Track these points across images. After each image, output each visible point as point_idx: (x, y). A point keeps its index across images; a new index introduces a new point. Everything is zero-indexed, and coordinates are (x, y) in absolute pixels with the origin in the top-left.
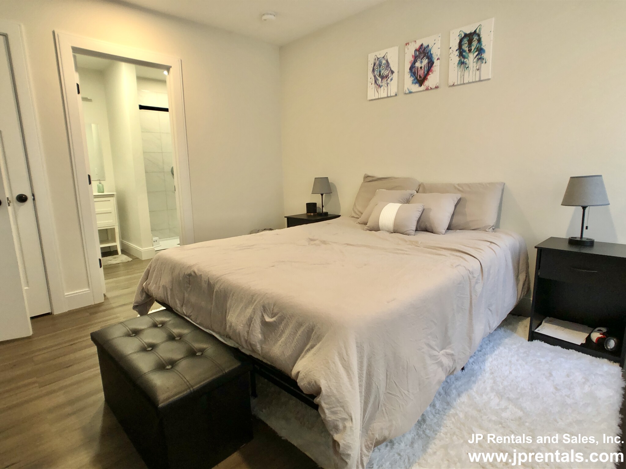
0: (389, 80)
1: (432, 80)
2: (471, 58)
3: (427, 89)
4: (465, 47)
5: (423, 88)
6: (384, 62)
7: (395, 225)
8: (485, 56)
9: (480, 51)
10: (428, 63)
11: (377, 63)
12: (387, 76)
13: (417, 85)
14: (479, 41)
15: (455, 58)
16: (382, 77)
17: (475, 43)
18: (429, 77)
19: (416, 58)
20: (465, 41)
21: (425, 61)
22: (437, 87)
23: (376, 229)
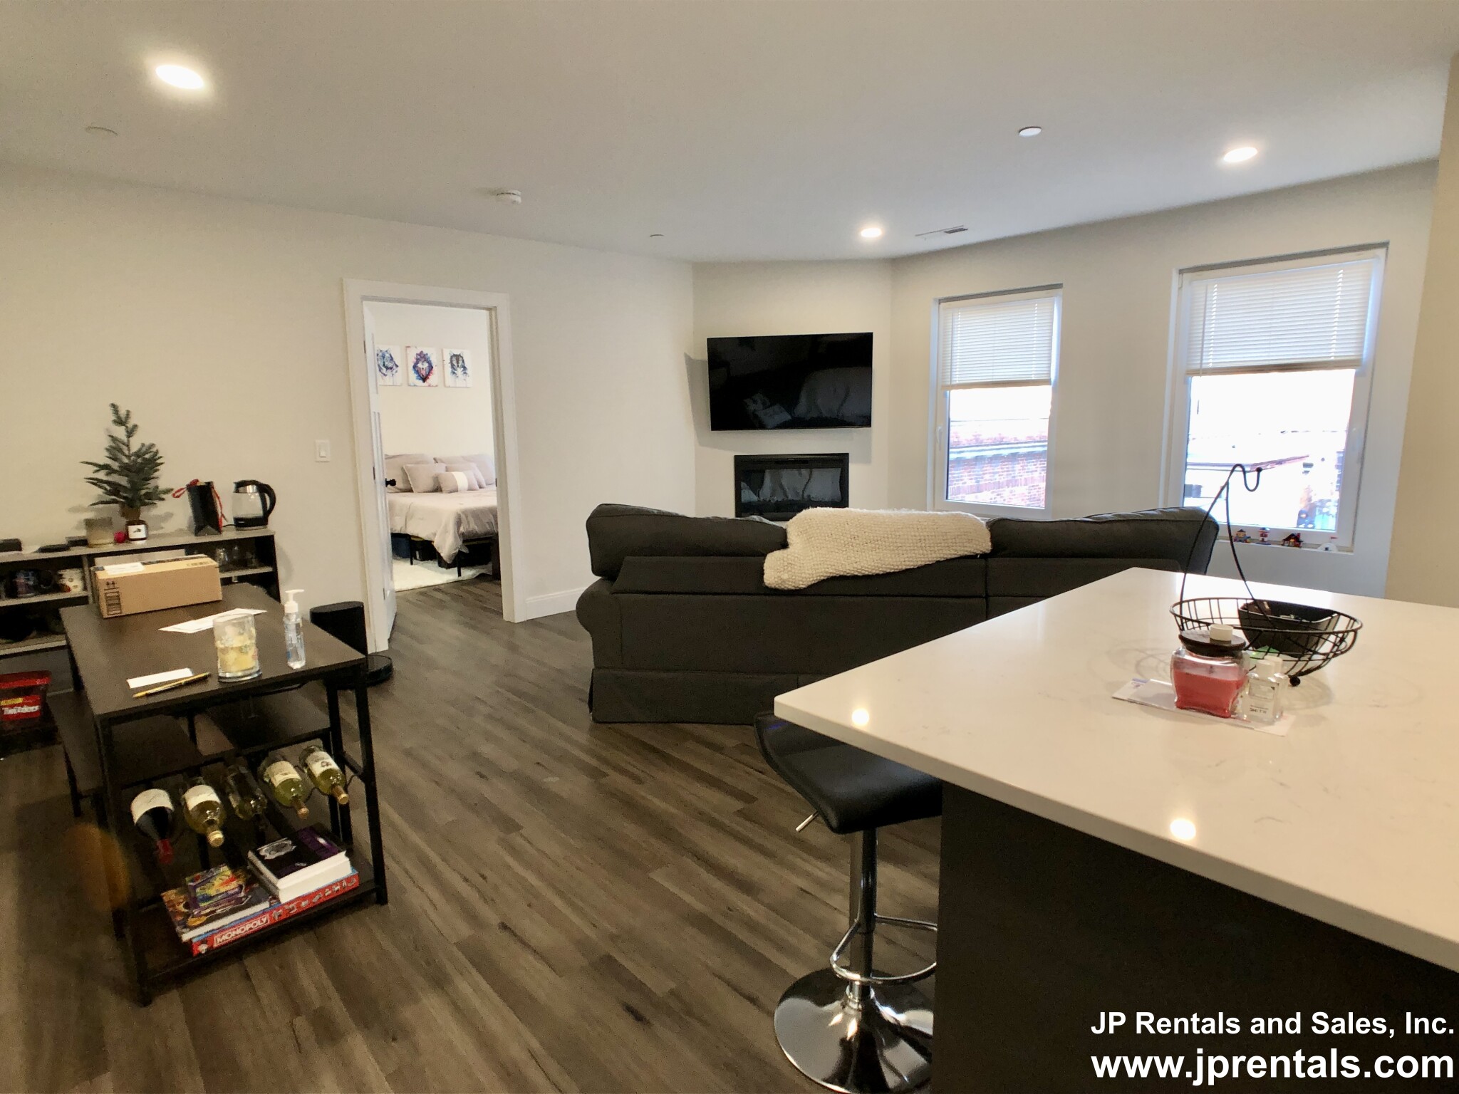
0: (394, 371)
1: (432, 379)
2: (459, 371)
3: (429, 386)
4: (455, 363)
5: (426, 384)
6: (387, 355)
7: (469, 486)
8: (467, 371)
9: (464, 368)
10: (429, 366)
11: (380, 354)
12: (391, 368)
13: (421, 381)
14: (463, 361)
15: (448, 369)
16: (387, 368)
17: (461, 362)
18: (430, 377)
19: (418, 361)
20: (454, 359)
21: (426, 365)
22: (437, 386)
23: (456, 491)
